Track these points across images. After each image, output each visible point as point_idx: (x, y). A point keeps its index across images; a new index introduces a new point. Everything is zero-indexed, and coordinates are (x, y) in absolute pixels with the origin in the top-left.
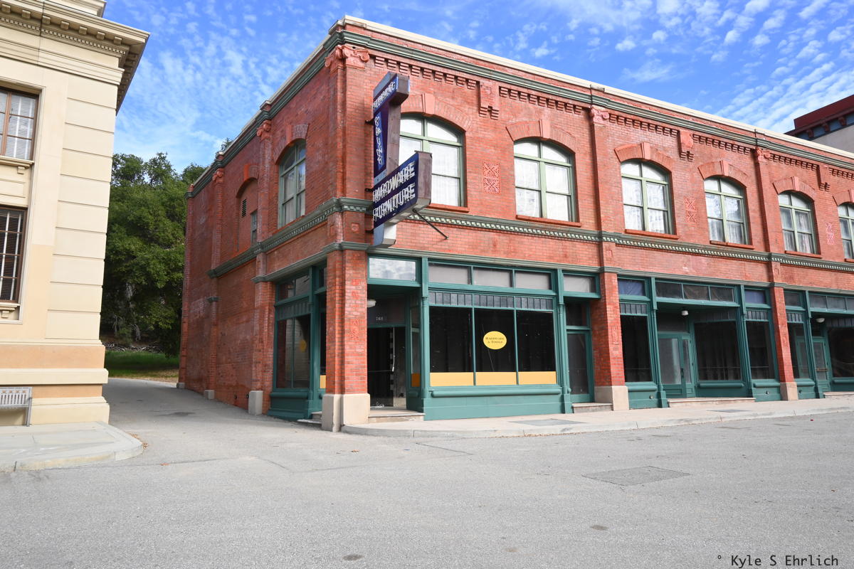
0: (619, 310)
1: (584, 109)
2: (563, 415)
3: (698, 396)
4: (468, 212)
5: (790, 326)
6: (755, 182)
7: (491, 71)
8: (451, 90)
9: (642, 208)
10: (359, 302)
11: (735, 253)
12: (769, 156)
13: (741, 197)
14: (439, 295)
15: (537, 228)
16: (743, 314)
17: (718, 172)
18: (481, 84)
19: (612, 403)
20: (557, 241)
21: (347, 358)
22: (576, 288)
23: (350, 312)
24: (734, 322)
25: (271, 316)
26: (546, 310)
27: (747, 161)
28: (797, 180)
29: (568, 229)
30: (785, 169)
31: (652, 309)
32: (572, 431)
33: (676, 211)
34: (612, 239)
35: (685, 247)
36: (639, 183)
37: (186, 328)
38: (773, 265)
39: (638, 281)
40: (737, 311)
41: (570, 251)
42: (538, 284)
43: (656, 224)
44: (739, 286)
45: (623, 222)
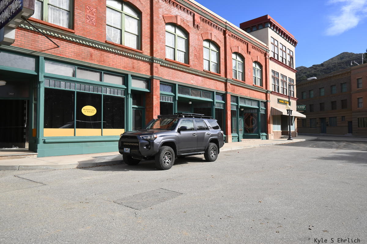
0: (159, 99)
4: (74, 33)
5: (232, 111)
6: (224, 46)
9: (174, 49)
11: (213, 77)
13: (218, 52)
14: (52, 82)
16: (214, 105)
17: (210, 38)
20: (129, 59)
22: (139, 86)
24: (210, 108)
26: (121, 96)
27: (222, 35)
28: (240, 47)
29: (135, 53)
30: (236, 42)
31: (175, 100)
33: (190, 53)
34: (158, 62)
35: (193, 71)
36: (174, 36)
38: (228, 84)
39: (170, 85)
40: (212, 103)
41: (136, 66)
43: (180, 58)
44: (214, 92)
45: (165, 54)
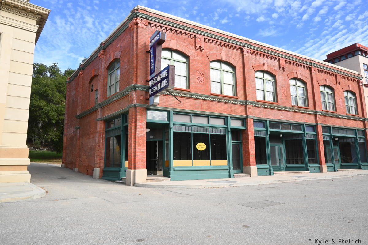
0: (253, 134)
1: (240, 48)
2: (230, 179)
3: (286, 170)
4: (190, 91)
5: (324, 142)
6: (310, 81)
7: (201, 31)
8: (184, 39)
9: (264, 91)
10: (142, 130)
11: (302, 110)
12: (316, 70)
13: (304, 87)
14: (177, 127)
15: (219, 99)
16: (305, 136)
17: (295, 76)
18: (196, 36)
19: (250, 173)
20: (228, 104)
21: (137, 154)
22: (236, 124)
23: (139, 134)
24: (301, 140)
25: (104, 135)
26: (223, 134)
27: (307, 72)
28: (327, 80)
29: (233, 99)
30: (323, 76)
31: (267, 134)
32: (234, 185)
33: (278, 93)
34: (251, 104)
35: (281, 108)
36: (262, 80)
37: (66, 140)
38: (318, 116)
39: (262, 122)
40: (302, 135)
41: (233, 109)
42: (219, 123)
43: (269, 98)
44: (303, 124)
45: (256, 96)
